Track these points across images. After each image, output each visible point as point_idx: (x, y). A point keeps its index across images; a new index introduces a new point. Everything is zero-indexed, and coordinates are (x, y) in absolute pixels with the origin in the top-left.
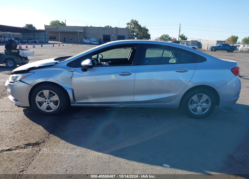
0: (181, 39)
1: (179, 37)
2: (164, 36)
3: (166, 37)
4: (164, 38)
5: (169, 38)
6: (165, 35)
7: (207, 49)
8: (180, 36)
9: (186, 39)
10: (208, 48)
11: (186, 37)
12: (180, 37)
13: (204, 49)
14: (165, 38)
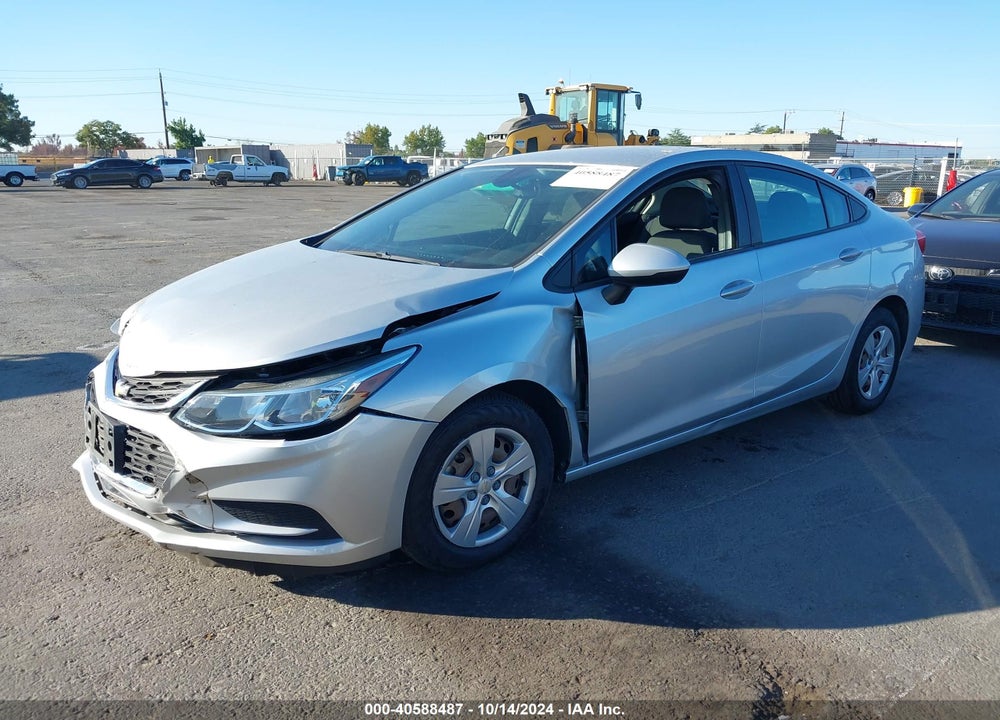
0: (176, 141)
1: (167, 132)
2: (94, 128)
3: (105, 132)
4: (98, 136)
5: (122, 139)
6: (99, 124)
7: (314, 179)
8: (168, 128)
9: (200, 141)
10: (315, 175)
11: (197, 133)
12: (173, 130)
13: (301, 177)
14: (102, 136)
